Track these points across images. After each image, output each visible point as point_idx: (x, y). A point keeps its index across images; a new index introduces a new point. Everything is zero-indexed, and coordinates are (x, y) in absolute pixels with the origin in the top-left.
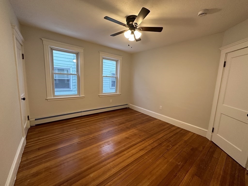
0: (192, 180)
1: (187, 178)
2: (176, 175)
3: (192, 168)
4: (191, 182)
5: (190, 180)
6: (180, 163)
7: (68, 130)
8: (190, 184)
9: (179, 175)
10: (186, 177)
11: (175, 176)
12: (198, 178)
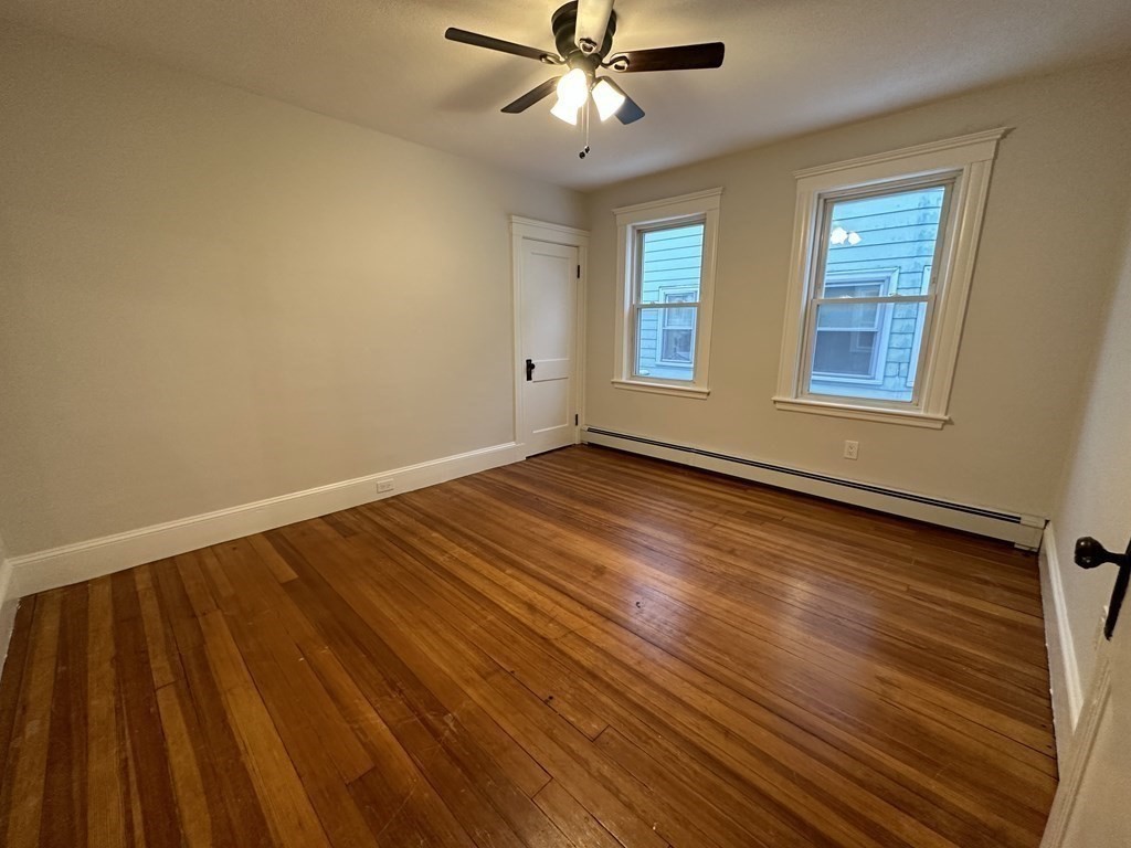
0: (357, 735)
1: (373, 722)
2: (393, 689)
3: (413, 770)
4: (352, 729)
5: (360, 729)
6: (451, 725)
7: (591, 476)
8: (348, 722)
9: (391, 697)
10: (379, 721)
11: (392, 685)
12: (361, 772)
